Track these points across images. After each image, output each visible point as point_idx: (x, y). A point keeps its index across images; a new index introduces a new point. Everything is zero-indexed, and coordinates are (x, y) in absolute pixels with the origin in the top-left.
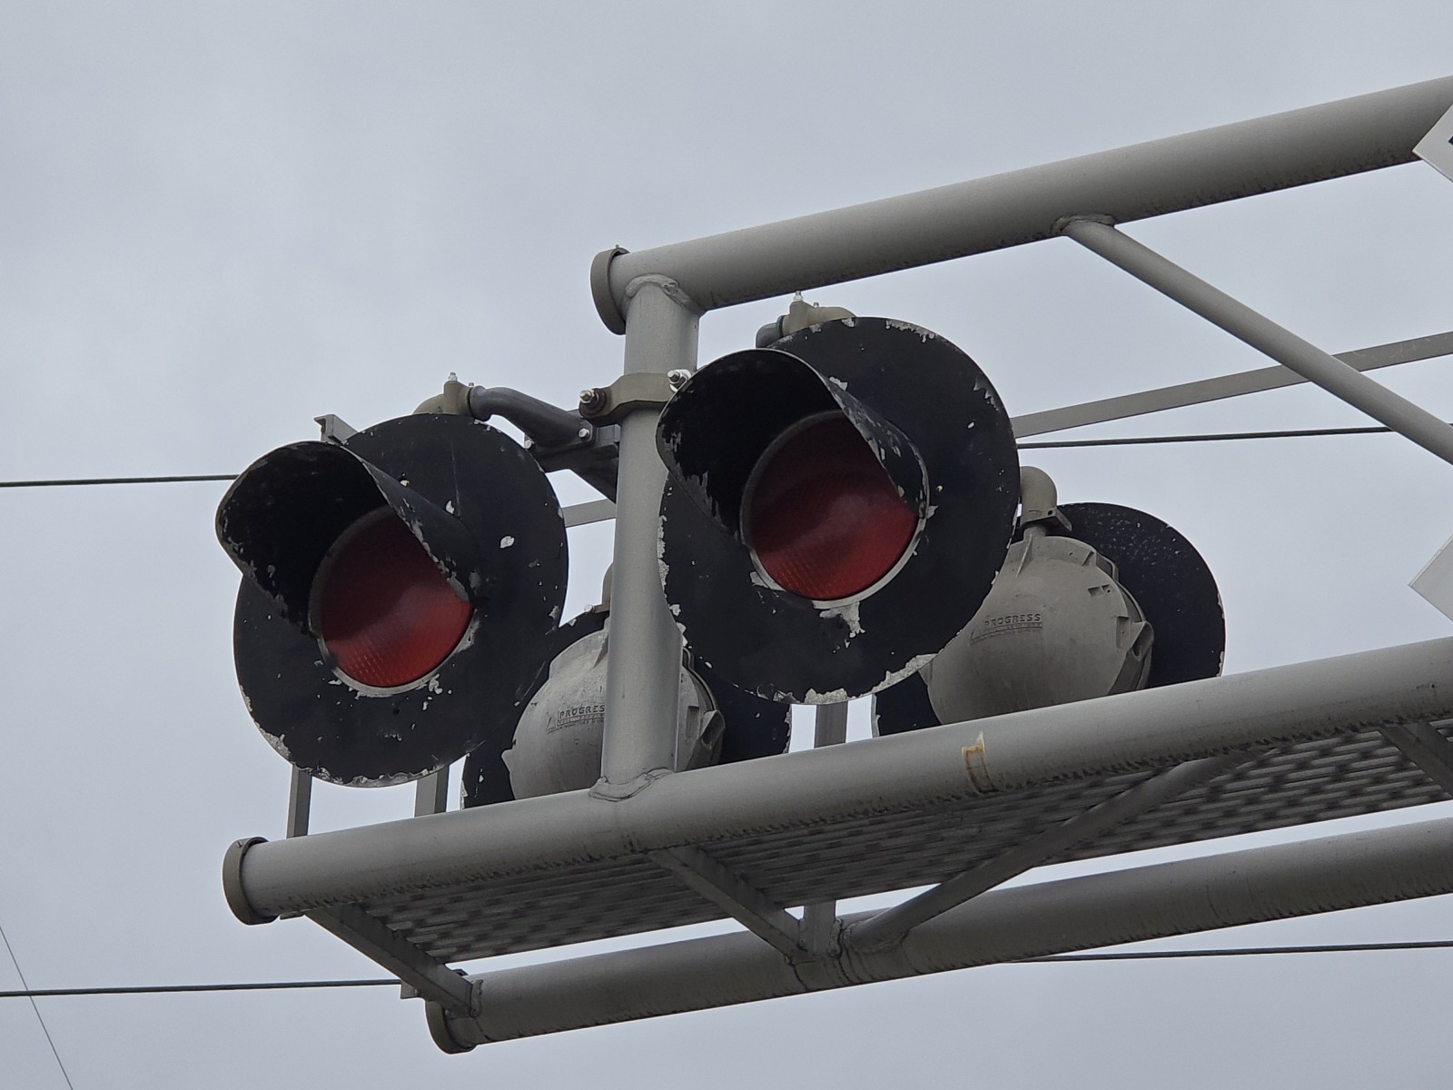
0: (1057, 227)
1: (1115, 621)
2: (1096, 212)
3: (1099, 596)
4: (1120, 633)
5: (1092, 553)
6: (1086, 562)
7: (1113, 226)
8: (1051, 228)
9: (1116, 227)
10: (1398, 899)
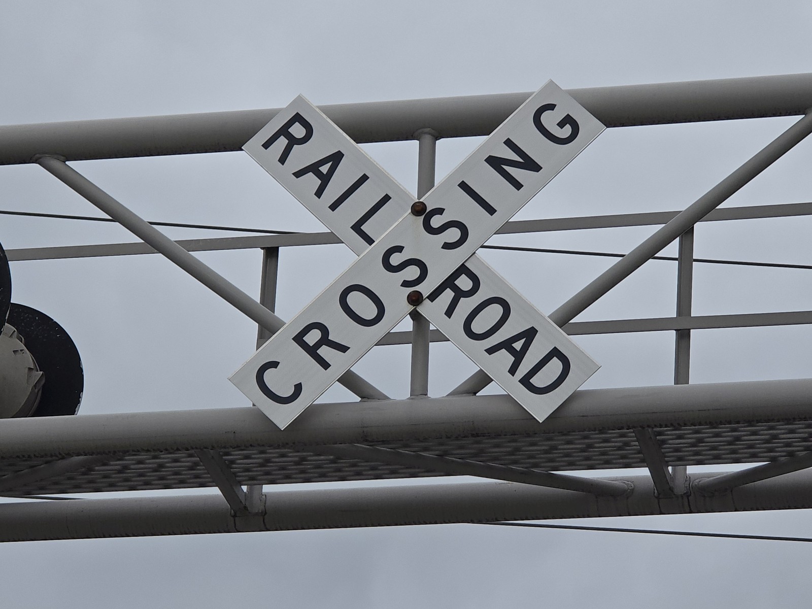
0: (34, 158)
1: (27, 370)
2: (57, 154)
3: (19, 355)
4: (29, 377)
5: (14, 331)
6: (11, 336)
7: (65, 162)
8: (31, 159)
9: (67, 163)
10: (170, 534)
